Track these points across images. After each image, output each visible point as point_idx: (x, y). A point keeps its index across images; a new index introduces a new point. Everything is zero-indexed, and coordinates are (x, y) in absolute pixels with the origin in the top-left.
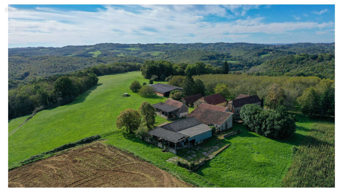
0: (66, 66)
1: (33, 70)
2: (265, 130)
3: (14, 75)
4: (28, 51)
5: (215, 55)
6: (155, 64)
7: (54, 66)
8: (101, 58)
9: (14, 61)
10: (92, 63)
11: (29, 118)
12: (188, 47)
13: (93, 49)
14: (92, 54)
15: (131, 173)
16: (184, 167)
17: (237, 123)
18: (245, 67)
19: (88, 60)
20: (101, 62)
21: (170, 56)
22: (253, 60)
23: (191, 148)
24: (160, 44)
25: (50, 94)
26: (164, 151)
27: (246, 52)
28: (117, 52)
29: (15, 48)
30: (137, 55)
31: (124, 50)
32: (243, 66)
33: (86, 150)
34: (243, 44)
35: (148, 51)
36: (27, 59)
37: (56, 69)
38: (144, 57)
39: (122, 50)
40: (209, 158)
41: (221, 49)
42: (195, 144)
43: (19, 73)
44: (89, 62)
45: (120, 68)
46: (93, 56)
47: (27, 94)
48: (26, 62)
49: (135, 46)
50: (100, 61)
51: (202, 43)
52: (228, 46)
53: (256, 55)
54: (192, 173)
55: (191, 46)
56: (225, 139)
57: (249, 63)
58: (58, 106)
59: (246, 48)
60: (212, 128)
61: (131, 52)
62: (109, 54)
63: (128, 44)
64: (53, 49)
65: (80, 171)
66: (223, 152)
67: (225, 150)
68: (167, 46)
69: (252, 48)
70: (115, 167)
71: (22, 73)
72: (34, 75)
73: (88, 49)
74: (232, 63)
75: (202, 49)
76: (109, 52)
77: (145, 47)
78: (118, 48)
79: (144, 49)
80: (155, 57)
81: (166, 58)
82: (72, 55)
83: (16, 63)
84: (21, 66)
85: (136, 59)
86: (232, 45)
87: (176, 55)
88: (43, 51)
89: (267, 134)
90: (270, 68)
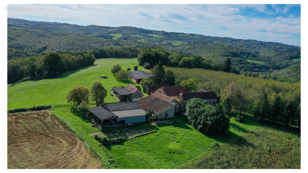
0: (83, 45)
1: (51, 45)
2: (199, 123)
3: (32, 47)
4: (53, 26)
5: (240, 52)
6: (151, 52)
7: (72, 43)
8: (119, 41)
9: (36, 34)
10: (109, 45)
11: (12, 86)
12: (215, 41)
13: (116, 31)
14: (113, 36)
15: (53, 138)
16: (98, 141)
17: (182, 114)
18: (271, 69)
19: (106, 42)
20: (119, 46)
21: (192, 47)
22: (282, 63)
23: (120, 127)
24: (185, 34)
25: (38, 67)
26: (93, 127)
27: (277, 53)
28: (138, 38)
29: (42, 21)
30: (158, 43)
31: (146, 36)
32: (268, 68)
33: (32, 116)
34: (278, 44)
35: (170, 40)
36: (49, 34)
37: (73, 47)
38: (164, 45)
39: (144, 35)
40: (128, 138)
41: (251, 47)
42: (125, 125)
43: (38, 46)
44: (107, 44)
45: (127, 52)
46: (113, 38)
47: (19, 64)
48: (47, 36)
49: (158, 33)
50: (118, 44)
51: (232, 39)
52: (260, 44)
53: (287, 58)
54: (101, 146)
55: (218, 40)
56: (156, 125)
57: (275, 66)
58: (43, 79)
59: (279, 49)
60: (147, 114)
61: (153, 39)
62: (129, 38)
63: (152, 30)
64: (77, 27)
65: (15, 130)
66: (145, 136)
67: (148, 135)
68: (192, 37)
69: (286, 50)
70: (45, 131)
71: (41, 46)
72: (51, 50)
73: (110, 30)
74: (257, 63)
75: (226, 45)
76: (130, 36)
77: (168, 35)
78: (141, 33)
79: (167, 37)
80: (177, 46)
81: (187, 50)
82: (93, 35)
83: (38, 36)
84: (42, 40)
85: (154, 46)
86: (265, 44)
87: (198, 47)
88: (67, 27)
89: (199, 128)
90: (294, 74)
